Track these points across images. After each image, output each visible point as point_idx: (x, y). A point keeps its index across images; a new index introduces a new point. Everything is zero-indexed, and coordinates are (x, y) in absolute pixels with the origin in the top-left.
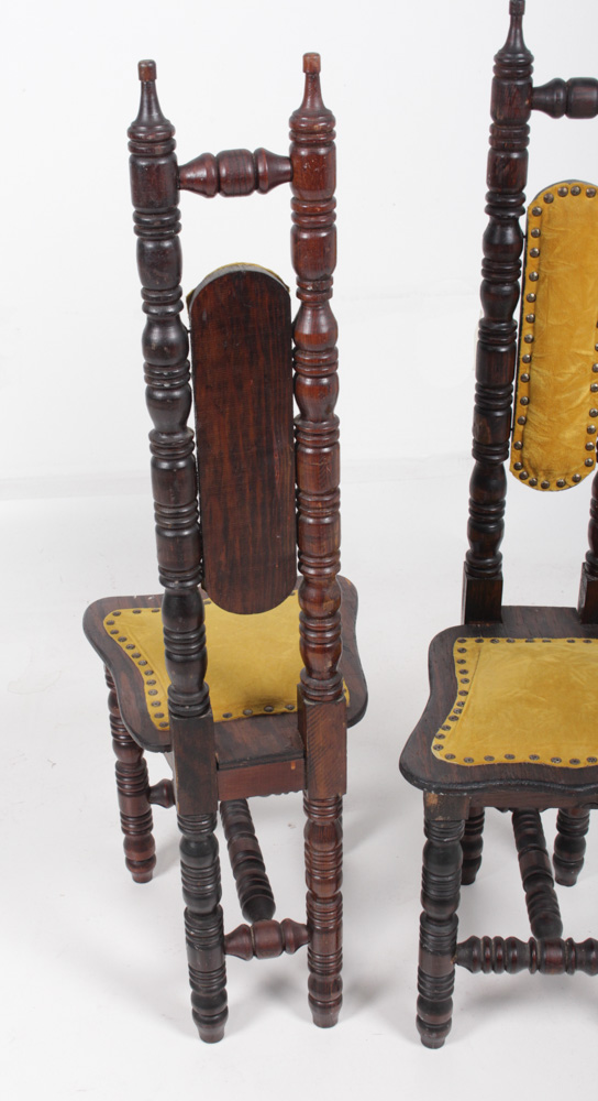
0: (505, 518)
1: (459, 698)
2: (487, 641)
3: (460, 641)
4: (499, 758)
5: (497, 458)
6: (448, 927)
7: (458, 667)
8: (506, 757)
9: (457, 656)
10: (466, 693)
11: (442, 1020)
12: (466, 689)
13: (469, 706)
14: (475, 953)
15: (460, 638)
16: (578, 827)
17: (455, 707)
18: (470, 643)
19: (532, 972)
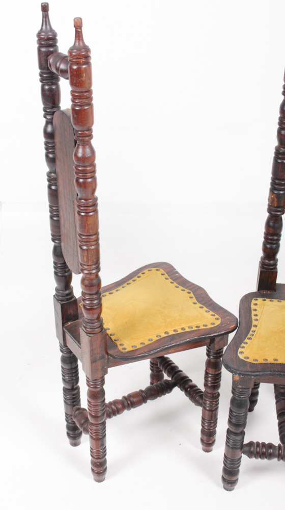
0: (281, 242)
1: (253, 329)
2: (268, 300)
3: (255, 300)
4: (270, 360)
5: (279, 213)
6: (240, 436)
7: (253, 313)
8: (273, 360)
9: (253, 307)
10: (256, 326)
11: (234, 479)
12: (256, 324)
13: (257, 333)
14: (252, 449)
15: (255, 298)
17: (251, 333)
18: (260, 300)
19: (279, 460)
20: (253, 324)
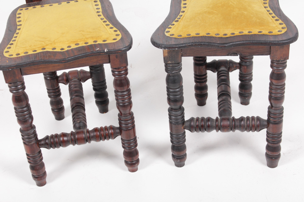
1: (181, 14)
4: (193, 34)
6: (179, 112)
7: (183, 3)
8: (196, 34)
10: (184, 12)
11: (182, 154)
12: (184, 10)
13: (183, 17)
14: (192, 124)
16: (247, 78)
17: (179, 17)
19: (217, 131)
20: (182, 10)
